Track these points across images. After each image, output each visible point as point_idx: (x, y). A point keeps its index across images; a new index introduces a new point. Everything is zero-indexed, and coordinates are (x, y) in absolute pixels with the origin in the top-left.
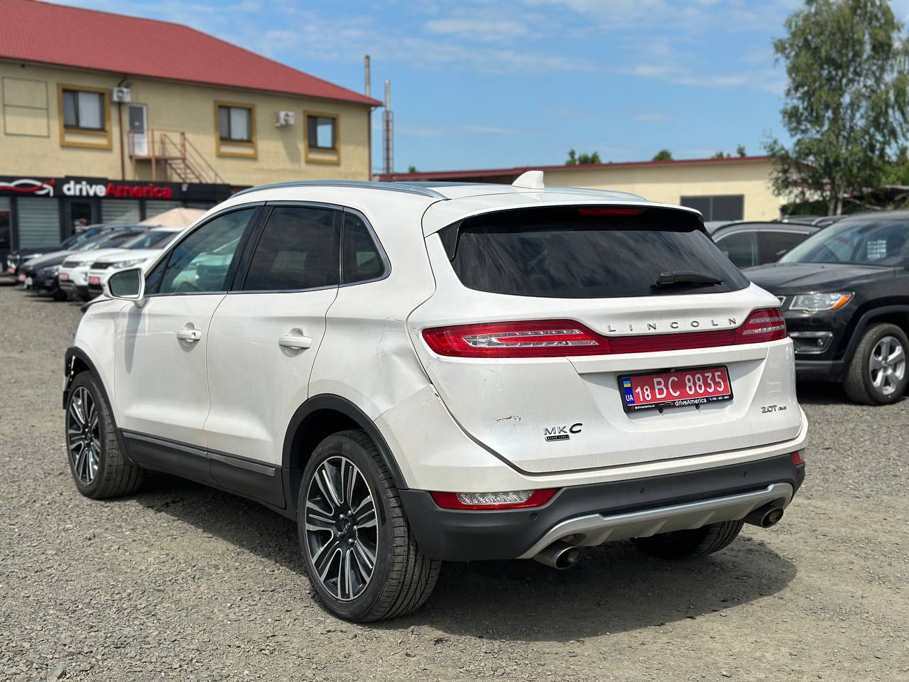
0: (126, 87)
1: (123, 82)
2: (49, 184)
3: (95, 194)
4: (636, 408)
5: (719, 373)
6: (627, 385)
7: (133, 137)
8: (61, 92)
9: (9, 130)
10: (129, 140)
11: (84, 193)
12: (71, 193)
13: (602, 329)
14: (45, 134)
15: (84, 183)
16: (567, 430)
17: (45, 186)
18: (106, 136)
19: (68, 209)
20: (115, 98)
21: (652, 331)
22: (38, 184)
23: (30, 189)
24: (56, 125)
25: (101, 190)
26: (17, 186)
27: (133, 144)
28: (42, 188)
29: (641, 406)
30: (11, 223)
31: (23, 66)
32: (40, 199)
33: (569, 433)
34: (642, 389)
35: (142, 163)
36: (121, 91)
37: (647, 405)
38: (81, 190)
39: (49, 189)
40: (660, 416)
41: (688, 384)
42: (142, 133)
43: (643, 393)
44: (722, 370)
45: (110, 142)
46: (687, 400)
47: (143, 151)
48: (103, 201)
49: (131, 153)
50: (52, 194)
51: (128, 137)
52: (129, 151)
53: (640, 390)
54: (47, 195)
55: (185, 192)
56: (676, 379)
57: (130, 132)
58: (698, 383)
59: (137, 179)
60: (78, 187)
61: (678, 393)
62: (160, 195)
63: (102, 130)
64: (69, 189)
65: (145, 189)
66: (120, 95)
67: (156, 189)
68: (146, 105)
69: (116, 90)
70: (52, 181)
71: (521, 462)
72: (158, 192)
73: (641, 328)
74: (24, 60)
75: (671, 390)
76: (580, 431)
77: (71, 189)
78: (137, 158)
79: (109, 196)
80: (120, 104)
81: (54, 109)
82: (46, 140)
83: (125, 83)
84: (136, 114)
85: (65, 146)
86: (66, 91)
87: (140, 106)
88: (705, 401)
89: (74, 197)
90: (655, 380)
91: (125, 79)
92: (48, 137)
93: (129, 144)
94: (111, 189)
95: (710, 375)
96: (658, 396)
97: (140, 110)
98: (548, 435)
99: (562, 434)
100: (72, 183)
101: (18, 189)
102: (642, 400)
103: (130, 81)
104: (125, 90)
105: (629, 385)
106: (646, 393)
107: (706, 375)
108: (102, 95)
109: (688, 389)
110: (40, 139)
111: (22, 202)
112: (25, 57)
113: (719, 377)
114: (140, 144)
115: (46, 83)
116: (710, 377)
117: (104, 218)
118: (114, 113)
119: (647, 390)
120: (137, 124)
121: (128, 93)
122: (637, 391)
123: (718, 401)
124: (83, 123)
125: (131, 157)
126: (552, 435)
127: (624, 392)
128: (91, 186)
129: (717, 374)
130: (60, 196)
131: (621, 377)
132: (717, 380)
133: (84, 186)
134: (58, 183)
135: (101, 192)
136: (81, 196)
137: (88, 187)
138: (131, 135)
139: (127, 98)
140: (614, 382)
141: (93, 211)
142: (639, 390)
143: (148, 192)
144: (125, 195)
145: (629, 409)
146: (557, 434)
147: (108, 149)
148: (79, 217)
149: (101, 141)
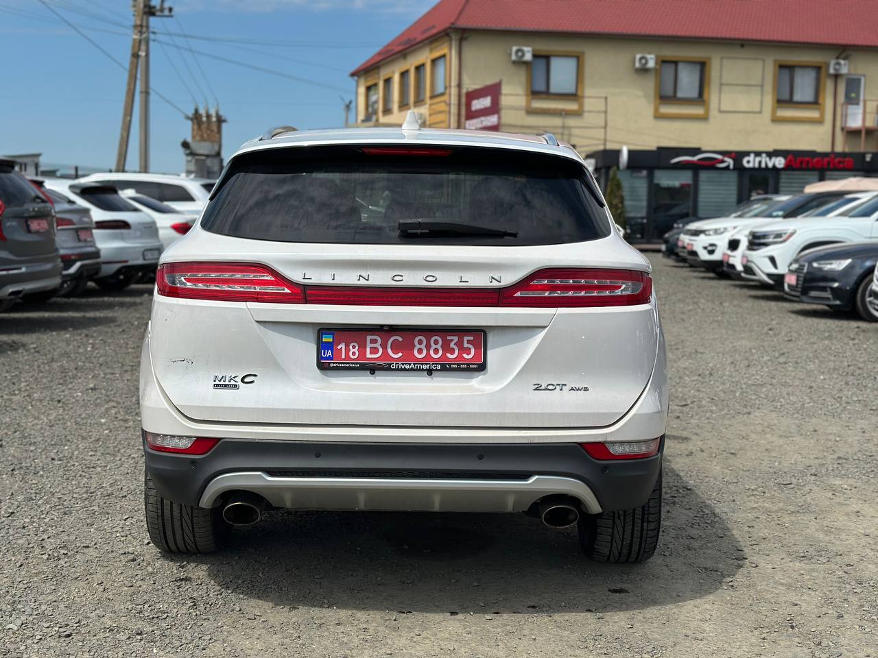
0: (844, 59)
1: (842, 53)
2: (730, 157)
3: (774, 166)
4: (331, 365)
5: (472, 338)
6: (327, 339)
7: (847, 109)
8: (777, 67)
9: (723, 108)
10: (842, 112)
11: (763, 165)
12: (751, 165)
13: (296, 276)
14: (757, 109)
15: (764, 155)
16: (239, 379)
17: (726, 159)
18: (819, 109)
19: (746, 182)
20: (832, 71)
21: (363, 282)
22: (719, 157)
23: (713, 162)
24: (769, 100)
25: (780, 162)
26: (700, 160)
27: (846, 115)
28: (723, 161)
29: (339, 363)
30: (691, 195)
31: (742, 46)
32: (720, 171)
33: (240, 383)
34: (347, 346)
35: (853, 134)
36: (839, 64)
37: (349, 363)
38: (760, 162)
39: (730, 162)
40: (371, 378)
41: (418, 346)
42: (858, 104)
43: (347, 351)
44: (479, 334)
45: (822, 115)
46: (410, 364)
47: (855, 122)
48: (782, 172)
49: (843, 125)
50: (731, 167)
51: (842, 109)
52: (841, 123)
53: (344, 347)
54: (727, 168)
55: (868, 162)
56: (400, 339)
57: (843, 105)
58: (434, 346)
59: (847, 150)
60: (758, 159)
61: (400, 354)
62: (841, 165)
63: (815, 103)
64: (748, 162)
65: (826, 159)
66: (837, 67)
67: (837, 160)
68: (864, 76)
69: (833, 62)
70: (733, 155)
71: (183, 406)
72: (839, 162)
73: (348, 278)
74: (743, 40)
75: (389, 350)
76: (252, 382)
77: (750, 162)
78: (849, 130)
79: (788, 167)
80: (836, 77)
81: (769, 87)
82: (758, 115)
83: (843, 56)
84: (853, 85)
85: (776, 120)
86: (782, 67)
87: (858, 77)
88: (439, 367)
89: (753, 169)
90: (369, 338)
91: (844, 50)
92: (760, 112)
93: (842, 116)
94: (790, 161)
95: (456, 339)
96: (369, 355)
97: (858, 81)
98: (217, 382)
99: (232, 382)
100: (752, 156)
101: (700, 162)
102: (343, 357)
103: (850, 52)
104: (842, 62)
105: (331, 340)
106: (352, 350)
107: (449, 338)
108: (818, 68)
109: (416, 352)
110: (751, 115)
111: (704, 175)
112: (746, 37)
113: (469, 342)
114: (856, 114)
115: (764, 61)
116: (454, 342)
117: (782, 189)
118: (829, 85)
119: (354, 347)
120: (853, 95)
121: (845, 64)
122: (339, 347)
123: (459, 369)
124: (797, 97)
125: (842, 129)
126: (222, 382)
127: (321, 346)
128: (770, 158)
129: (466, 339)
130: (739, 168)
131: (323, 329)
132: (466, 345)
133: (764, 159)
134: (738, 156)
135: (780, 164)
136: (760, 168)
137: (768, 159)
138: (844, 107)
139: (844, 70)
140: (312, 335)
141: (771, 182)
142: (342, 346)
143: (829, 163)
144: (804, 166)
145: (323, 366)
146: (227, 383)
147: (820, 121)
148: (756, 189)
149: (814, 114)
